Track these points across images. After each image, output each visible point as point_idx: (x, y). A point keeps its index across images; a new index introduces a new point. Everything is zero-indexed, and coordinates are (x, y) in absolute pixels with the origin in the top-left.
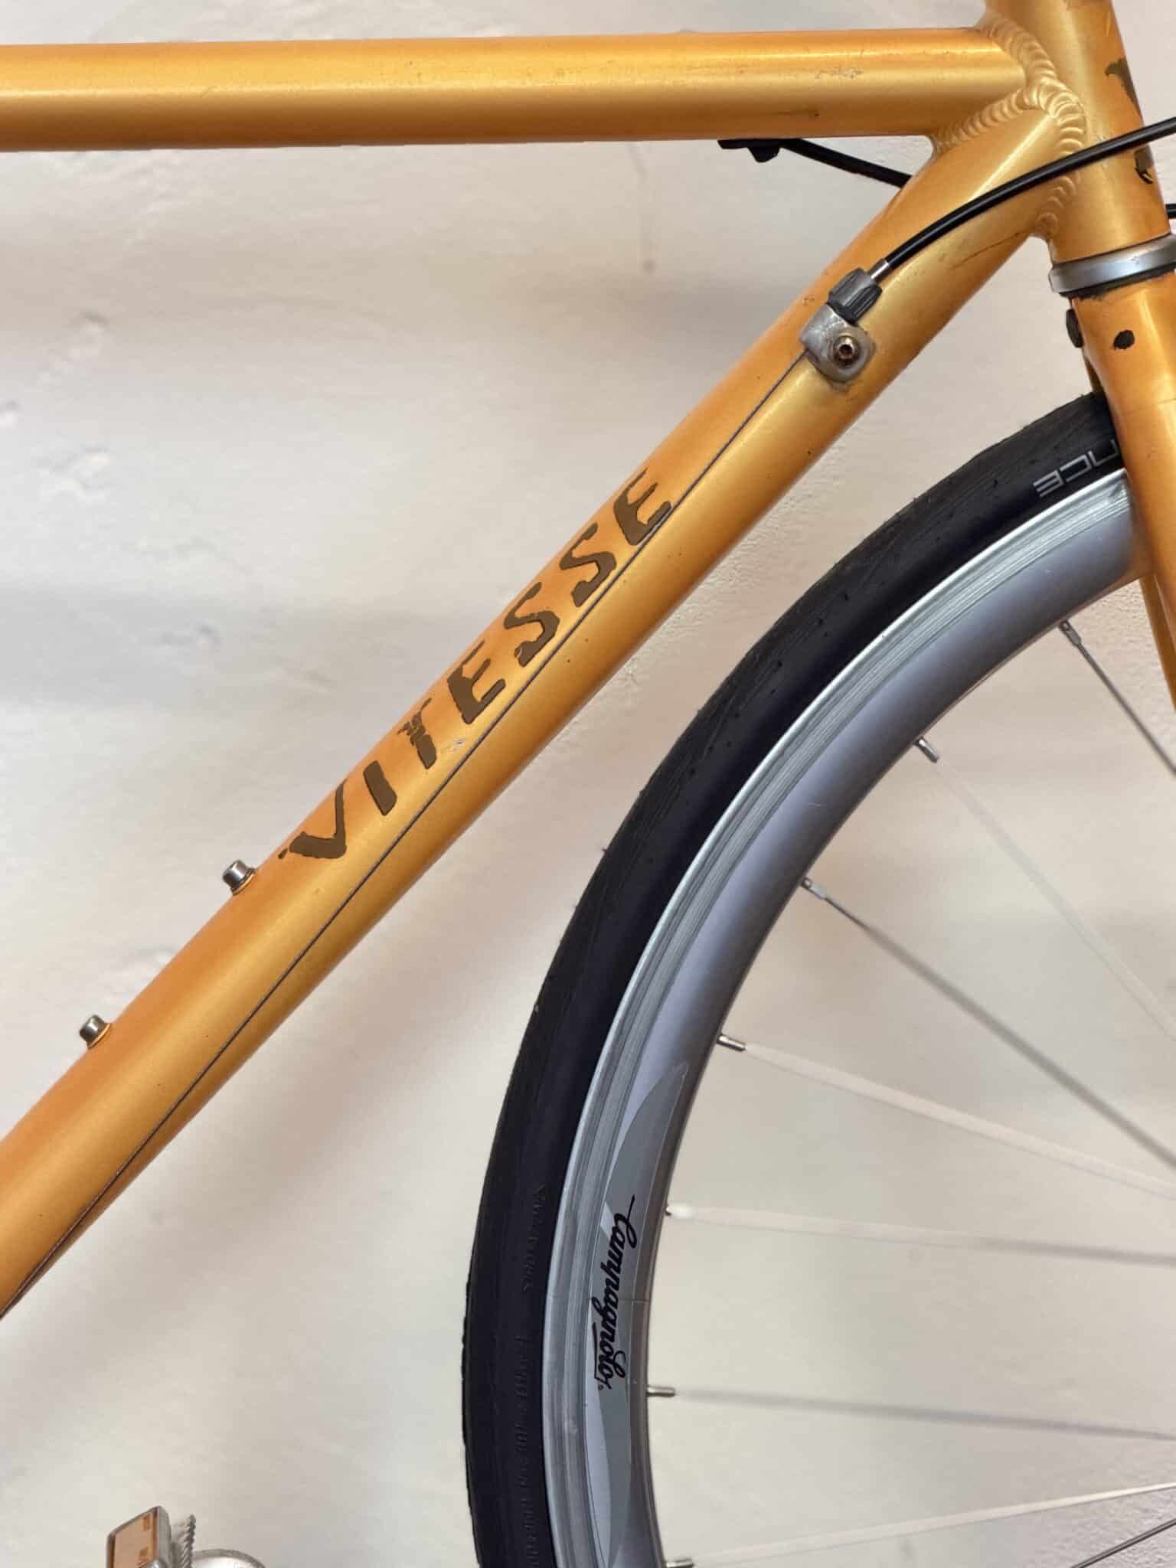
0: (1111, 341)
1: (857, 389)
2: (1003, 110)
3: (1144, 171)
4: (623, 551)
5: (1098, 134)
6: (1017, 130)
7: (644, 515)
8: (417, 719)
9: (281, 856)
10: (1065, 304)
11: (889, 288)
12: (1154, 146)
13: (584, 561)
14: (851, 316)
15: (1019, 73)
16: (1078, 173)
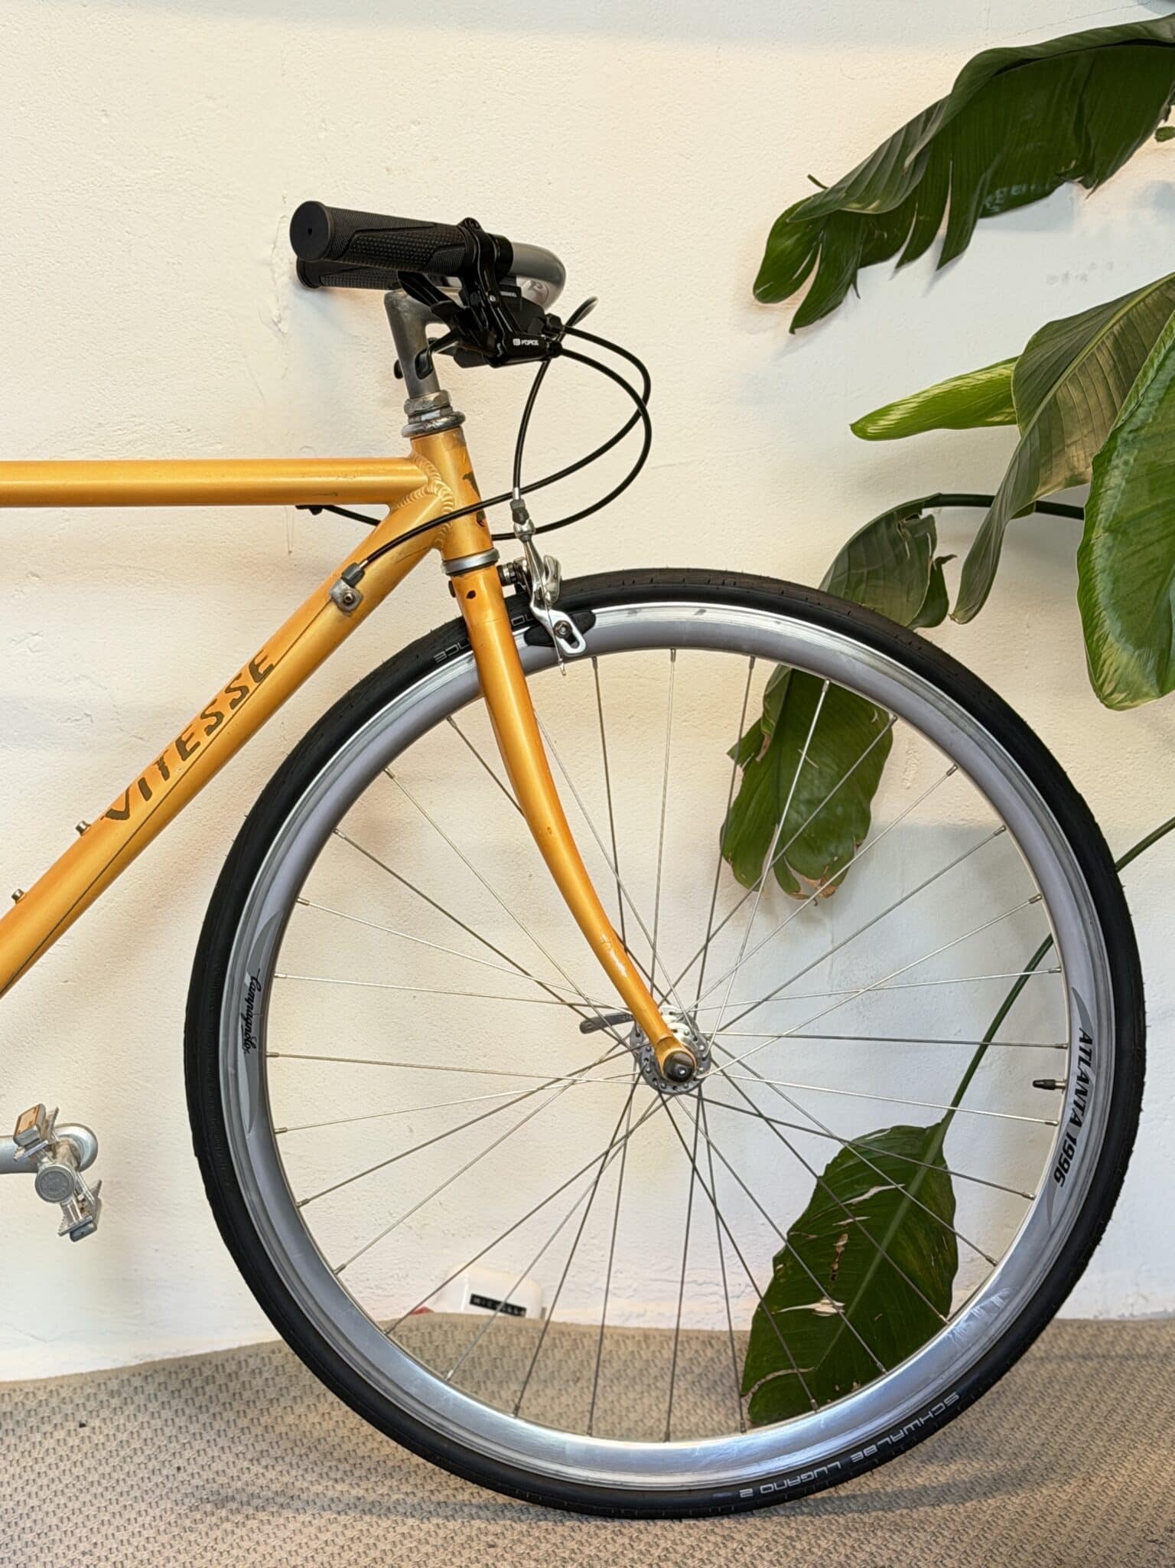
0: (466, 596)
1: (355, 614)
2: (418, 494)
3: (481, 521)
4: (252, 685)
5: (460, 505)
6: (424, 503)
7: (261, 670)
8: (162, 758)
9: (102, 819)
10: (449, 578)
11: (369, 572)
12: (486, 510)
13: (235, 689)
14: (352, 583)
15: (425, 478)
16: (451, 522)
